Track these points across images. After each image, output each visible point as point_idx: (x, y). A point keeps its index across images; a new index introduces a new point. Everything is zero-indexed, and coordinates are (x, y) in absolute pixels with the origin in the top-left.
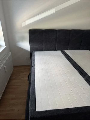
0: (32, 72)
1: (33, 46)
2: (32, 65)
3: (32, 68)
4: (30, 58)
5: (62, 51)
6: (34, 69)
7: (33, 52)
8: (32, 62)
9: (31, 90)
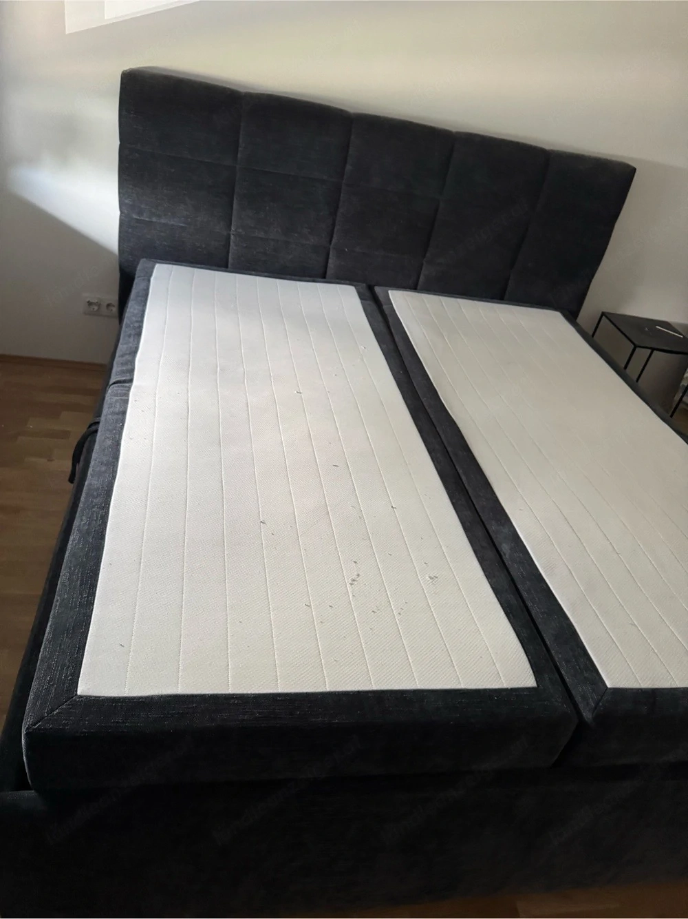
0: (101, 428)
1: (145, 217)
2: (116, 368)
3: (111, 395)
4: (115, 310)
5: (371, 288)
6: (118, 408)
7: (142, 264)
8: (122, 348)
9: (73, 555)
